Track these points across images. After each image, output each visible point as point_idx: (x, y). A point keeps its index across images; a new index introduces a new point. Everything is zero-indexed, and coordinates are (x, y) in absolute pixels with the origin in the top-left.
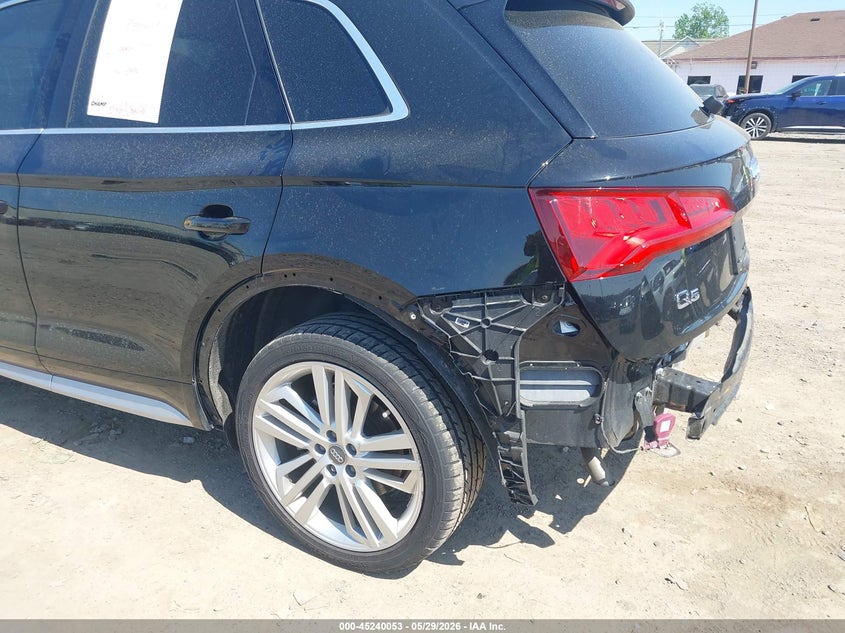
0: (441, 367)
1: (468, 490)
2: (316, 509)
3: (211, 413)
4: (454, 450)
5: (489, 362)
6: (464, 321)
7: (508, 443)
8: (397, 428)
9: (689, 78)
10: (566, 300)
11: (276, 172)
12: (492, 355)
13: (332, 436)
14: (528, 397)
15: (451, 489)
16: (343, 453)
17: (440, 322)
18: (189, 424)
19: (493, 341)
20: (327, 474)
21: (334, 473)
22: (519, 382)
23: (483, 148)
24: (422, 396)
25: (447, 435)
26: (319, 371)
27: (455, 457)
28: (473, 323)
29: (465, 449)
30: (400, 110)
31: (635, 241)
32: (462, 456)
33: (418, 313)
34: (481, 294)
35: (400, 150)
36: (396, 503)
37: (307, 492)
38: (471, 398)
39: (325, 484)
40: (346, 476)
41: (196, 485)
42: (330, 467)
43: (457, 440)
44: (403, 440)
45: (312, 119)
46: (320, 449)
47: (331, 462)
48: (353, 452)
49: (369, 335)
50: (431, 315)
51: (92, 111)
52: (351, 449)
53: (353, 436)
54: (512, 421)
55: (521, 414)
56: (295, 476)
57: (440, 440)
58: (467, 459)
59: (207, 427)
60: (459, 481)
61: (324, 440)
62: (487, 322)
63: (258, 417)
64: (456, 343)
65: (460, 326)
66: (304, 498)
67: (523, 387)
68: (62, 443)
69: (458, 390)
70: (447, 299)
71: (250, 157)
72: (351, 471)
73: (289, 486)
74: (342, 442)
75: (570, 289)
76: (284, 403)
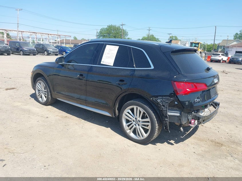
0: (156, 108)
1: (158, 130)
2: (132, 132)
3: (115, 114)
4: (156, 122)
5: (163, 107)
6: (160, 100)
7: (166, 121)
8: (147, 118)
9: (236, 51)
10: (176, 98)
11: (132, 75)
12: (164, 106)
13: (136, 119)
14: (169, 114)
15: (156, 128)
16: (137, 122)
17: (156, 100)
18: (111, 116)
19: (164, 104)
20: (134, 125)
21: (136, 125)
22: (168, 111)
23: (165, 74)
24: (152, 112)
25: (155, 119)
26: (135, 107)
27: (157, 123)
28: (161, 100)
29: (158, 122)
30: (152, 67)
31: (188, 90)
32: (158, 123)
33: (152, 99)
34: (162, 96)
35: (152, 74)
36: (146, 131)
37: (130, 129)
38: (160, 113)
39: (134, 127)
40: (138, 126)
41: (109, 129)
42: (135, 124)
43: (157, 121)
44: (148, 120)
45: (138, 68)
46: (134, 121)
47: (135, 123)
48: (139, 122)
49: (144, 102)
50: (154, 99)
51: (102, 63)
52: (139, 121)
53: (140, 119)
54: (166, 117)
55: (168, 116)
56: (128, 126)
57: (154, 120)
58: (159, 124)
59: (114, 117)
60: (157, 127)
61: (134, 119)
62: (163, 100)
63: (124, 115)
64: (158, 103)
65: (159, 101)
66: (130, 130)
67: (168, 112)
68: (85, 120)
69: (158, 112)
70: (157, 97)
71: (128, 73)
72: (139, 125)
73: (127, 128)
74: (138, 120)
75: (177, 96)
76: (128, 113)
